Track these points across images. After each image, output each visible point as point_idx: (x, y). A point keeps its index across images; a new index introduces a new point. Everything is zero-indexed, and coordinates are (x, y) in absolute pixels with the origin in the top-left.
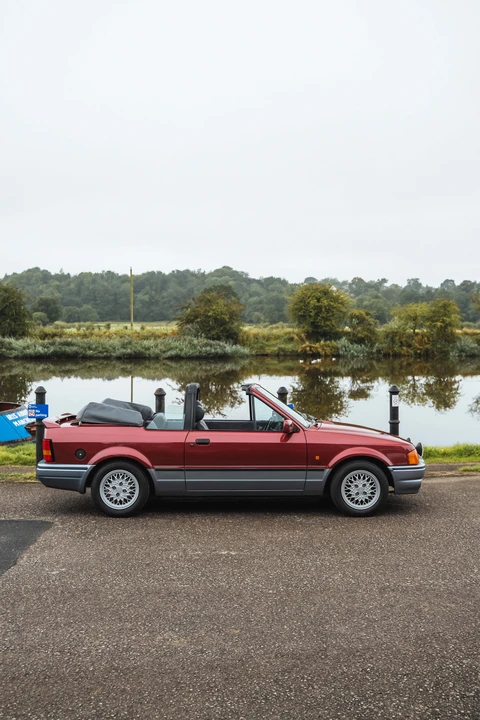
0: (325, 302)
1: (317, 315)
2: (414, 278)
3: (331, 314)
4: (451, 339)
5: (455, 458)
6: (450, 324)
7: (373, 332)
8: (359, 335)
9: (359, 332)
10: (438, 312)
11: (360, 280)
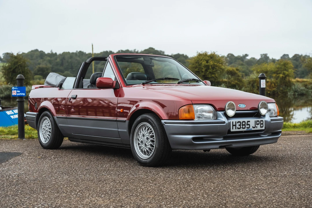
0: (211, 63)
1: (206, 70)
2: (265, 53)
3: (215, 70)
4: (289, 84)
5: (302, 128)
6: (288, 75)
7: (240, 81)
8: (233, 83)
9: (232, 81)
10: (281, 68)
11: (232, 55)
